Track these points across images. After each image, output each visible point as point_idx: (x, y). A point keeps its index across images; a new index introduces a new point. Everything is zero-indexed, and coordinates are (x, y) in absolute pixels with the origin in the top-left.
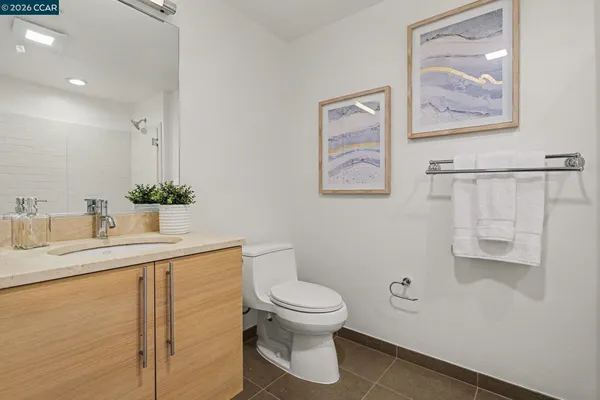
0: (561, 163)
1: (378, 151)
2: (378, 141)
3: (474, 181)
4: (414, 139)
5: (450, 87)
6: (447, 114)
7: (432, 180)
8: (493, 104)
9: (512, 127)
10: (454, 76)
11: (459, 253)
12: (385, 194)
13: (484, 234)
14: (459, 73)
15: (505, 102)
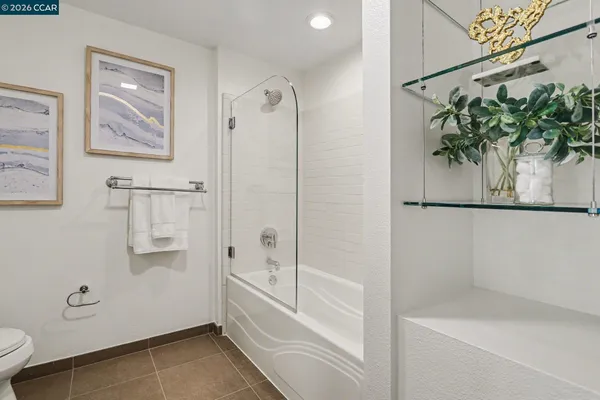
0: (193, 186)
1: (47, 158)
2: (47, 148)
3: (149, 196)
4: (93, 153)
5: (125, 117)
6: (123, 138)
7: (109, 193)
8: (158, 140)
9: (169, 160)
10: (130, 110)
11: (139, 251)
12: (56, 205)
13: (157, 234)
14: (135, 110)
15: (165, 141)
